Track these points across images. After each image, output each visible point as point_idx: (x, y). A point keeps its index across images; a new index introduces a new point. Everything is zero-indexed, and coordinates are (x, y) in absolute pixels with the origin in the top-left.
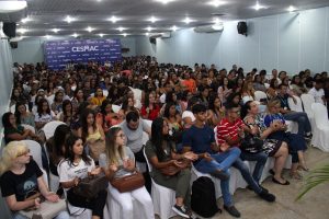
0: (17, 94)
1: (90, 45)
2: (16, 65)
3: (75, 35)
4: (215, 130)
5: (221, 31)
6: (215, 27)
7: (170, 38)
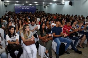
0: (4, 17)
1: (27, 7)
2: (6, 11)
3: (23, 4)
5: (64, 4)
6: (63, 3)
7: (49, 6)
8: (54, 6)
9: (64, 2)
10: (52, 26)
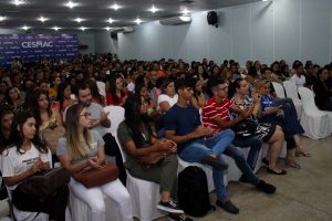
1: (43, 40)
3: (26, 28)
4: (200, 111)
5: (189, 23)
6: (183, 19)
7: (133, 32)
8: (150, 30)
9: (189, 15)
10: (161, 104)
